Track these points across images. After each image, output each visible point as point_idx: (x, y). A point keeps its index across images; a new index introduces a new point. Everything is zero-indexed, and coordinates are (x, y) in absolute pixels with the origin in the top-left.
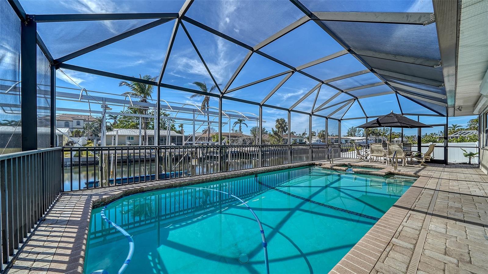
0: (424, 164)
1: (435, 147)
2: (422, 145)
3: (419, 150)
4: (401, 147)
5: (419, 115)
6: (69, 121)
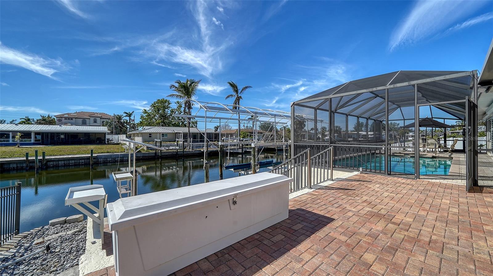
0: (451, 152)
1: (458, 140)
2: (447, 139)
3: (445, 142)
4: (436, 141)
5: (444, 119)
6: (86, 119)
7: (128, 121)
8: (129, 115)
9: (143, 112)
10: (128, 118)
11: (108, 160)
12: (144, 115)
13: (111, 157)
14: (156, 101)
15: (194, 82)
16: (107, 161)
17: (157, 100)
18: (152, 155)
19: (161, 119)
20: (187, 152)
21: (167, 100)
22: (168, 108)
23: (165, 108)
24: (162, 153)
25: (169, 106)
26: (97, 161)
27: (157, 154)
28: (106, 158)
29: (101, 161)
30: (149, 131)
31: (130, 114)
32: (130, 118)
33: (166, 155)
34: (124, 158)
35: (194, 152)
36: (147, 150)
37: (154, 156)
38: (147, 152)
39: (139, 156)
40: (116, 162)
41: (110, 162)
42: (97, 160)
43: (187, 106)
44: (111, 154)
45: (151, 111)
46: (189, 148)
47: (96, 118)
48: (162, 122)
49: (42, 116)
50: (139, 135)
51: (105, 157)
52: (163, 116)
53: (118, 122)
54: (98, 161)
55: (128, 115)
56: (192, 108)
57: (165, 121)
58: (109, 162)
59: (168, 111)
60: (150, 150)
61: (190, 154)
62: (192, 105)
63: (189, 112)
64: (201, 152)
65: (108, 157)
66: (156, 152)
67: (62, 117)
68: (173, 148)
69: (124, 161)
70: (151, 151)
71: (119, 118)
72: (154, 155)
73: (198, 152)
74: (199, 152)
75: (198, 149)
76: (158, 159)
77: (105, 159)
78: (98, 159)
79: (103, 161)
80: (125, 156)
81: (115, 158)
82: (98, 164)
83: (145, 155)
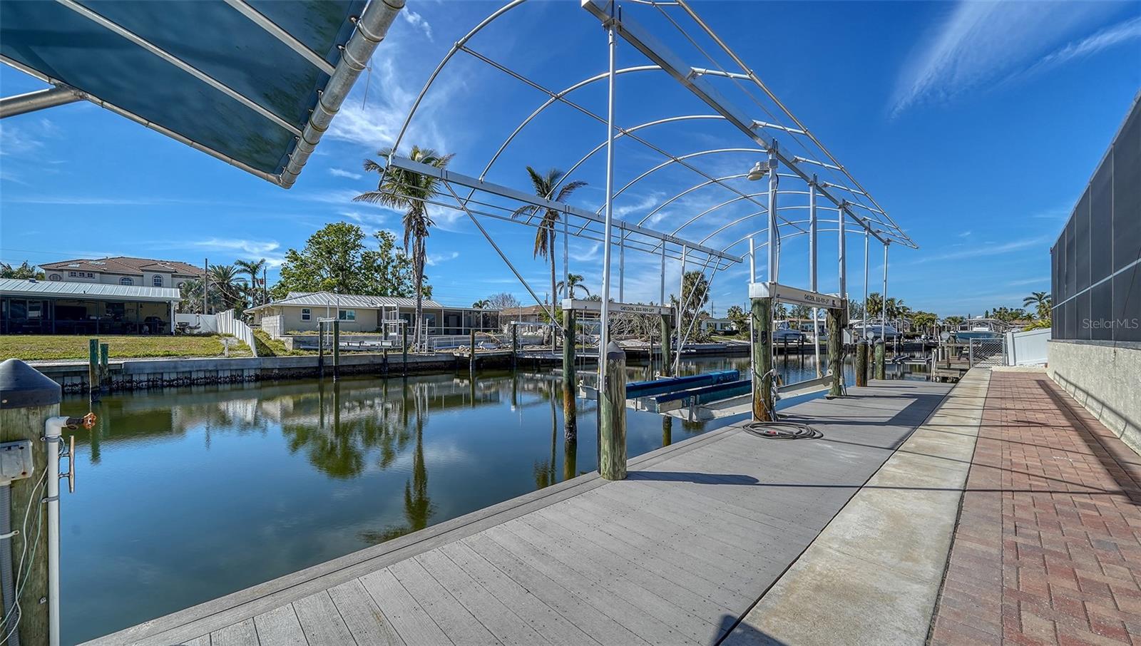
6: (133, 275)
7: (250, 285)
8: (253, 270)
9: (288, 257)
10: (248, 277)
11: (166, 377)
12: (291, 265)
13: (175, 368)
14: (323, 228)
15: (433, 159)
16: (163, 382)
17: (326, 226)
18: (311, 365)
19: (337, 276)
20: (415, 356)
21: (353, 227)
22: (355, 247)
23: (347, 247)
24: (340, 361)
25: (358, 242)
26: (128, 382)
27: (326, 362)
28: (158, 371)
29: (141, 382)
30: (303, 301)
31: (254, 268)
32: (254, 278)
33: (354, 366)
34: (221, 374)
35: (435, 360)
36: (295, 351)
37: (316, 367)
38: (294, 356)
39: (270, 366)
40: (194, 384)
41: (173, 386)
42: (128, 378)
43: (413, 227)
44: (178, 359)
45: (308, 255)
46: (421, 347)
47: (161, 274)
48: (340, 284)
49: (6, 265)
50: (275, 313)
51: (155, 368)
52: (342, 270)
53: (221, 284)
54: (131, 381)
55: (249, 270)
56: (427, 232)
57: (347, 281)
58: (170, 386)
59: (356, 257)
60: (305, 349)
61: (423, 365)
62: (429, 224)
63: (419, 245)
64: (454, 359)
65: (164, 368)
66: (321, 355)
67: (62, 270)
68: (374, 345)
69: (220, 383)
70: (305, 352)
71: (224, 275)
72: (316, 364)
73: (444, 359)
74: (449, 359)
75: (446, 352)
76: (329, 375)
77: (154, 374)
78: (132, 375)
79: (148, 381)
80: (222, 365)
81: (190, 372)
82: (131, 390)
83: (288, 365)
